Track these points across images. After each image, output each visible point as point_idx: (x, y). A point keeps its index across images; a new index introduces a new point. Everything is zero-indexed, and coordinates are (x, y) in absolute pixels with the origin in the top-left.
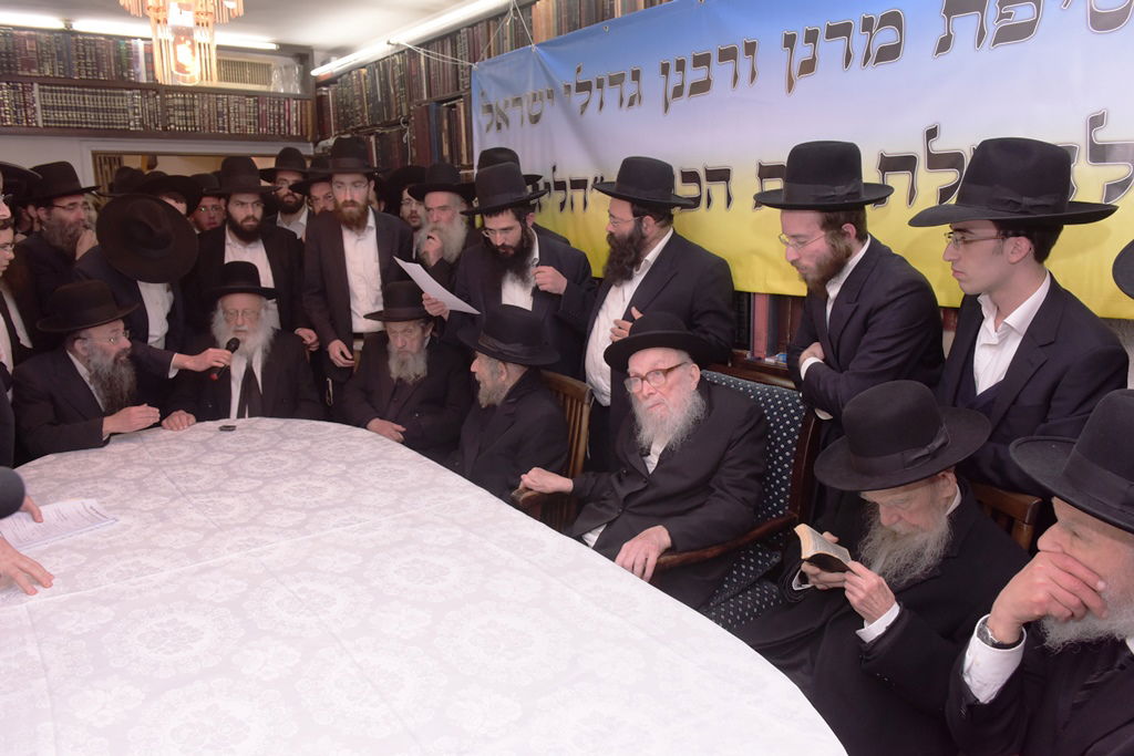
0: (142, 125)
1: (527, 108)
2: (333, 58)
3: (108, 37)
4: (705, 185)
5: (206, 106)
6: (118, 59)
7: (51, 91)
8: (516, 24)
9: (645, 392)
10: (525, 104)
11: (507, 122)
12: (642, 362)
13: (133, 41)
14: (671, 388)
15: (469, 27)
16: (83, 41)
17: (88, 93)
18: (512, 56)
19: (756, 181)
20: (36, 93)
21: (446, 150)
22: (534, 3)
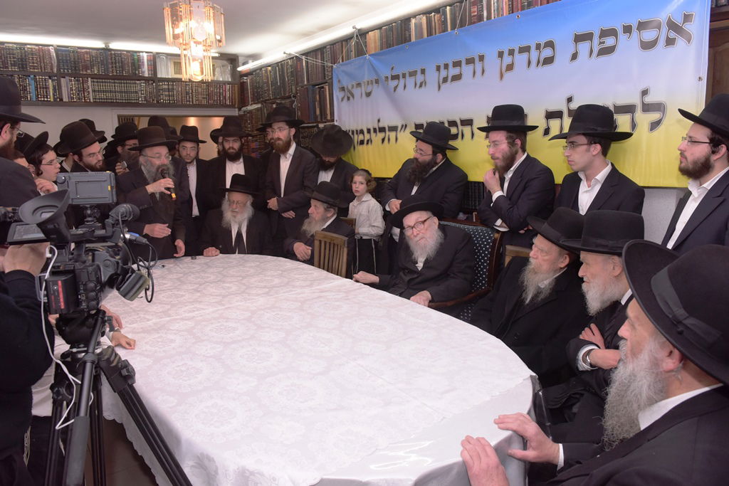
0: (146, 100)
1: (364, 89)
2: (250, 61)
3: (128, 51)
4: (460, 127)
5: (180, 89)
6: (133, 64)
7: (97, 82)
8: (357, 43)
9: (414, 234)
10: (363, 86)
11: (353, 97)
13: (141, 54)
15: (331, 45)
16: (115, 54)
17: (117, 83)
18: (356, 61)
20: (90, 82)
21: (318, 112)
22: (368, 32)
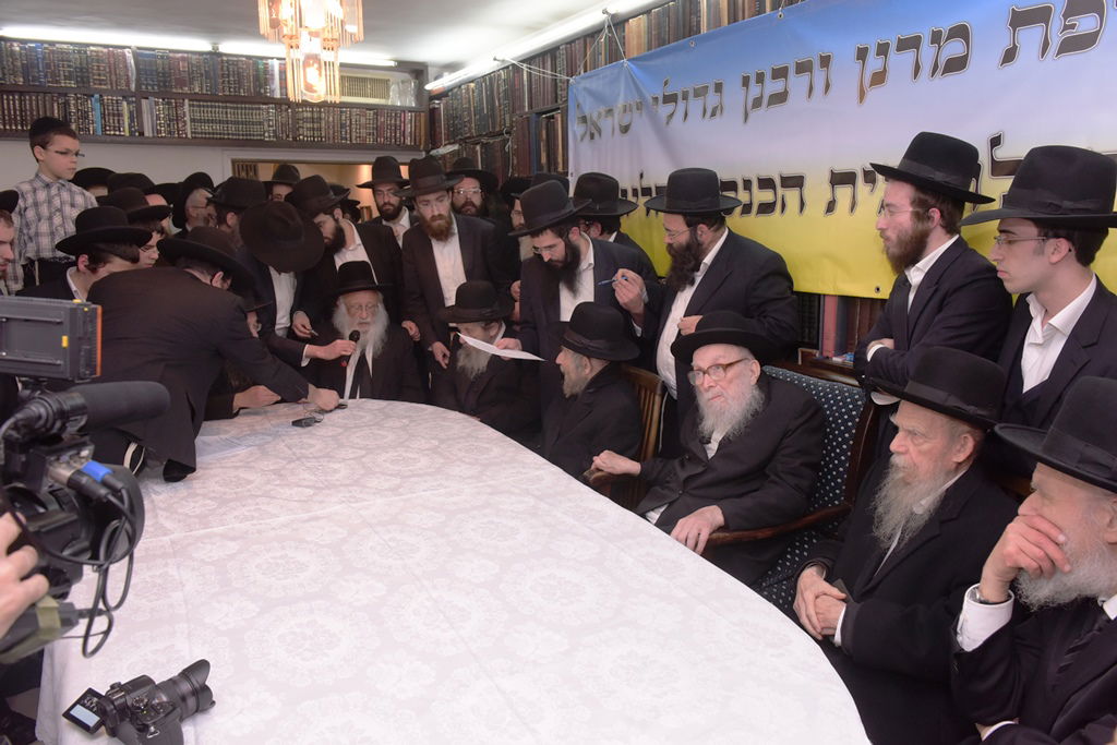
0: (275, 136)
1: (618, 119)
2: (446, 74)
3: (249, 57)
4: (780, 191)
5: (331, 119)
6: (257, 78)
7: (199, 106)
8: (610, 40)
9: (706, 385)
10: (616, 115)
11: (600, 133)
12: (705, 356)
13: (270, 61)
14: (730, 382)
15: (567, 43)
16: (227, 62)
17: (231, 108)
18: (606, 71)
19: (828, 187)
20: (186, 108)
21: (544, 160)
22: (627, 20)
